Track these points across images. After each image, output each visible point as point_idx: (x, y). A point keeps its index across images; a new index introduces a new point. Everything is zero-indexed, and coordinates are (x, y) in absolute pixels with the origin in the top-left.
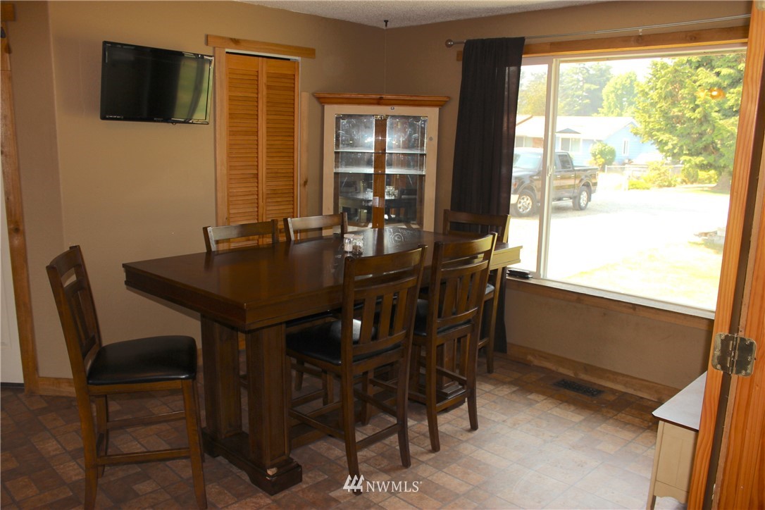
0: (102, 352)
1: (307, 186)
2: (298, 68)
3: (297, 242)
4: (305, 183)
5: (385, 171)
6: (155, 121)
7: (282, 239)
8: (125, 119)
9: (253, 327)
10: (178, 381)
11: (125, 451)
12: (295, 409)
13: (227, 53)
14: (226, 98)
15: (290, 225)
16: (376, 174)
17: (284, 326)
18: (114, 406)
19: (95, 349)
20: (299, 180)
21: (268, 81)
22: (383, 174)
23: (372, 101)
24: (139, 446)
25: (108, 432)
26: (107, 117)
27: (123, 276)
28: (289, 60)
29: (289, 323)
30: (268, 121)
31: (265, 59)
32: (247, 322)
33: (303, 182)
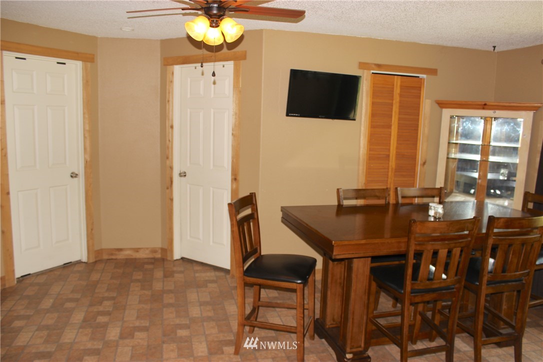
0: (261, 257)
1: (425, 166)
2: (424, 83)
3: (403, 205)
4: (424, 163)
5: (488, 159)
6: (319, 118)
7: (392, 201)
8: (301, 116)
9: (338, 257)
10: (295, 284)
11: (271, 322)
12: (376, 319)
13: (372, 73)
14: (369, 103)
15: (399, 193)
16: (482, 161)
17: (370, 259)
18: (263, 292)
19: (257, 255)
20: (420, 161)
21: (400, 92)
22: (487, 161)
23: (479, 107)
24: (280, 320)
25: (259, 307)
26: (290, 115)
27: (280, 214)
28: (419, 77)
29: (374, 259)
30: (399, 119)
31: (400, 77)
32: (334, 254)
33: (422, 163)
